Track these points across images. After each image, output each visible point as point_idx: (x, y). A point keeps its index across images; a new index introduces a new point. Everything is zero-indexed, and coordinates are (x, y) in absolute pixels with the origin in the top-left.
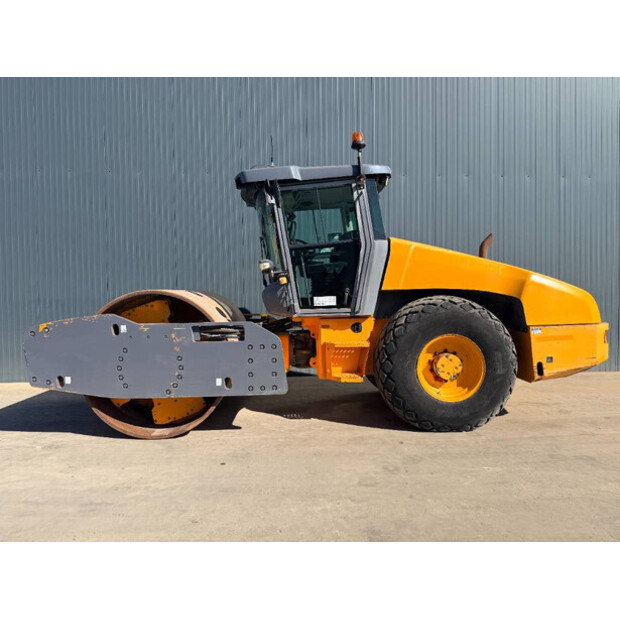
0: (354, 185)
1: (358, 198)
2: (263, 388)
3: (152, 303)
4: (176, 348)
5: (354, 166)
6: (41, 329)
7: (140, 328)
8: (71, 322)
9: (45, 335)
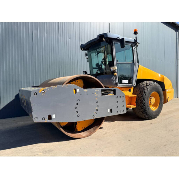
0: (133, 45)
1: (134, 49)
2: (120, 111)
3: (77, 81)
4: (96, 98)
5: (135, 40)
6: (40, 91)
7: (84, 90)
8: (56, 88)
9: (43, 94)
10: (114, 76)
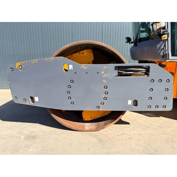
2: (157, 107)
4: (104, 81)
6: (17, 66)
7: (82, 67)
8: (36, 62)
9: (20, 70)
10: (162, 40)
